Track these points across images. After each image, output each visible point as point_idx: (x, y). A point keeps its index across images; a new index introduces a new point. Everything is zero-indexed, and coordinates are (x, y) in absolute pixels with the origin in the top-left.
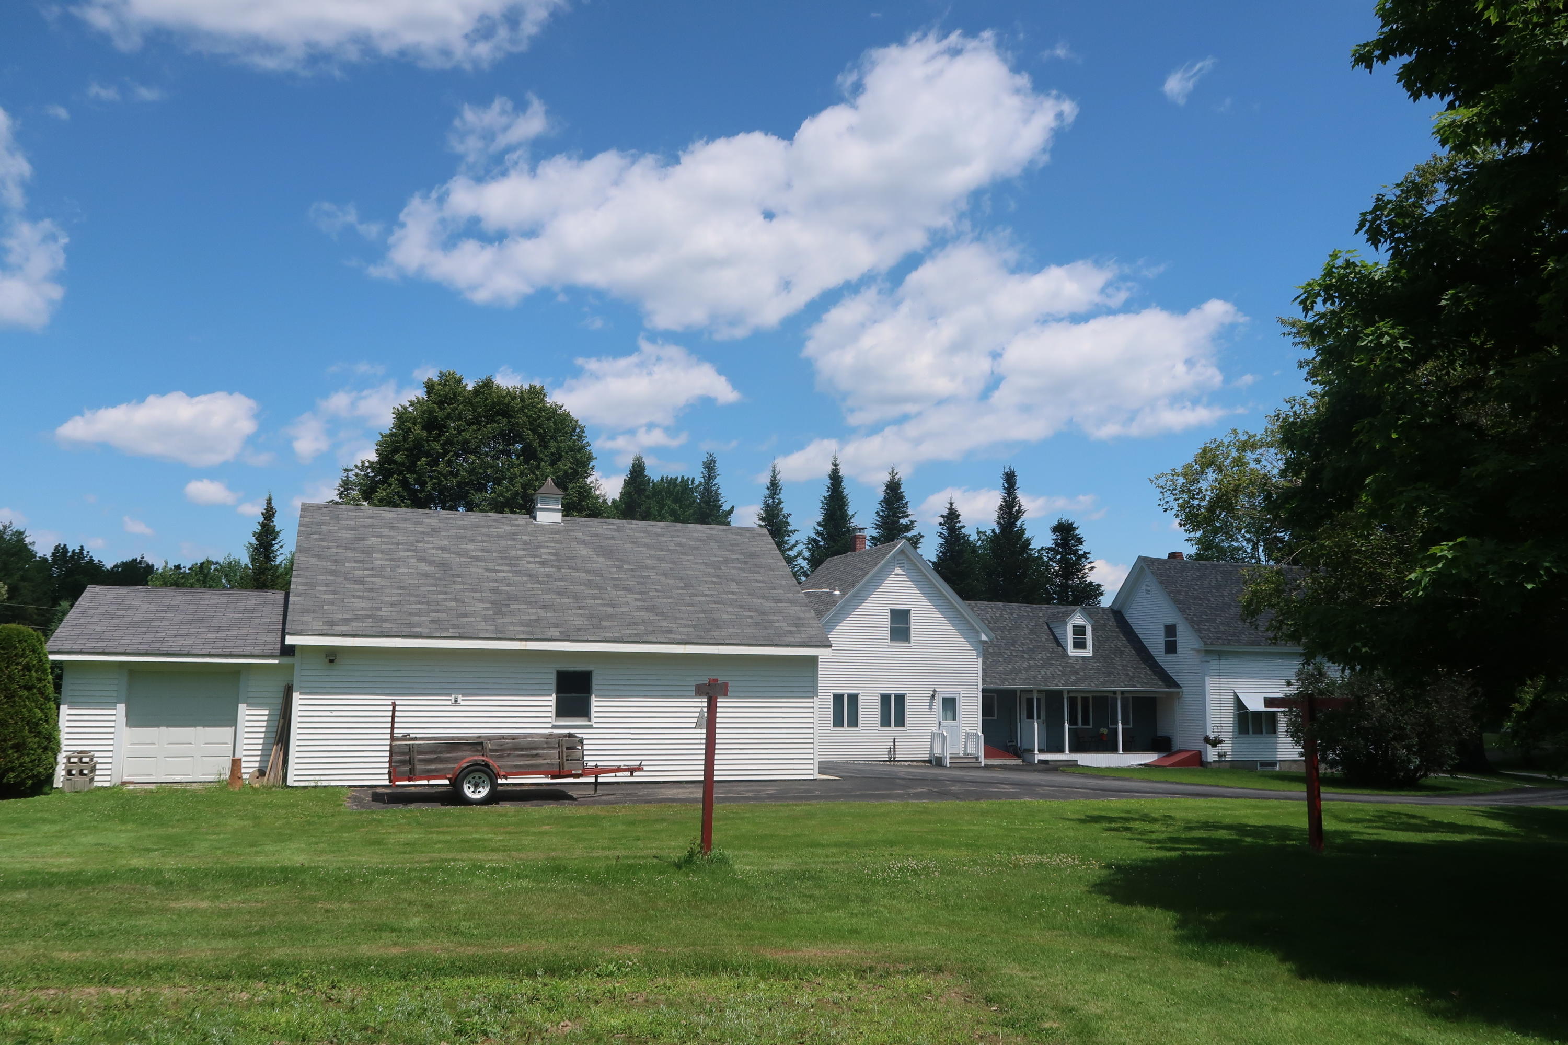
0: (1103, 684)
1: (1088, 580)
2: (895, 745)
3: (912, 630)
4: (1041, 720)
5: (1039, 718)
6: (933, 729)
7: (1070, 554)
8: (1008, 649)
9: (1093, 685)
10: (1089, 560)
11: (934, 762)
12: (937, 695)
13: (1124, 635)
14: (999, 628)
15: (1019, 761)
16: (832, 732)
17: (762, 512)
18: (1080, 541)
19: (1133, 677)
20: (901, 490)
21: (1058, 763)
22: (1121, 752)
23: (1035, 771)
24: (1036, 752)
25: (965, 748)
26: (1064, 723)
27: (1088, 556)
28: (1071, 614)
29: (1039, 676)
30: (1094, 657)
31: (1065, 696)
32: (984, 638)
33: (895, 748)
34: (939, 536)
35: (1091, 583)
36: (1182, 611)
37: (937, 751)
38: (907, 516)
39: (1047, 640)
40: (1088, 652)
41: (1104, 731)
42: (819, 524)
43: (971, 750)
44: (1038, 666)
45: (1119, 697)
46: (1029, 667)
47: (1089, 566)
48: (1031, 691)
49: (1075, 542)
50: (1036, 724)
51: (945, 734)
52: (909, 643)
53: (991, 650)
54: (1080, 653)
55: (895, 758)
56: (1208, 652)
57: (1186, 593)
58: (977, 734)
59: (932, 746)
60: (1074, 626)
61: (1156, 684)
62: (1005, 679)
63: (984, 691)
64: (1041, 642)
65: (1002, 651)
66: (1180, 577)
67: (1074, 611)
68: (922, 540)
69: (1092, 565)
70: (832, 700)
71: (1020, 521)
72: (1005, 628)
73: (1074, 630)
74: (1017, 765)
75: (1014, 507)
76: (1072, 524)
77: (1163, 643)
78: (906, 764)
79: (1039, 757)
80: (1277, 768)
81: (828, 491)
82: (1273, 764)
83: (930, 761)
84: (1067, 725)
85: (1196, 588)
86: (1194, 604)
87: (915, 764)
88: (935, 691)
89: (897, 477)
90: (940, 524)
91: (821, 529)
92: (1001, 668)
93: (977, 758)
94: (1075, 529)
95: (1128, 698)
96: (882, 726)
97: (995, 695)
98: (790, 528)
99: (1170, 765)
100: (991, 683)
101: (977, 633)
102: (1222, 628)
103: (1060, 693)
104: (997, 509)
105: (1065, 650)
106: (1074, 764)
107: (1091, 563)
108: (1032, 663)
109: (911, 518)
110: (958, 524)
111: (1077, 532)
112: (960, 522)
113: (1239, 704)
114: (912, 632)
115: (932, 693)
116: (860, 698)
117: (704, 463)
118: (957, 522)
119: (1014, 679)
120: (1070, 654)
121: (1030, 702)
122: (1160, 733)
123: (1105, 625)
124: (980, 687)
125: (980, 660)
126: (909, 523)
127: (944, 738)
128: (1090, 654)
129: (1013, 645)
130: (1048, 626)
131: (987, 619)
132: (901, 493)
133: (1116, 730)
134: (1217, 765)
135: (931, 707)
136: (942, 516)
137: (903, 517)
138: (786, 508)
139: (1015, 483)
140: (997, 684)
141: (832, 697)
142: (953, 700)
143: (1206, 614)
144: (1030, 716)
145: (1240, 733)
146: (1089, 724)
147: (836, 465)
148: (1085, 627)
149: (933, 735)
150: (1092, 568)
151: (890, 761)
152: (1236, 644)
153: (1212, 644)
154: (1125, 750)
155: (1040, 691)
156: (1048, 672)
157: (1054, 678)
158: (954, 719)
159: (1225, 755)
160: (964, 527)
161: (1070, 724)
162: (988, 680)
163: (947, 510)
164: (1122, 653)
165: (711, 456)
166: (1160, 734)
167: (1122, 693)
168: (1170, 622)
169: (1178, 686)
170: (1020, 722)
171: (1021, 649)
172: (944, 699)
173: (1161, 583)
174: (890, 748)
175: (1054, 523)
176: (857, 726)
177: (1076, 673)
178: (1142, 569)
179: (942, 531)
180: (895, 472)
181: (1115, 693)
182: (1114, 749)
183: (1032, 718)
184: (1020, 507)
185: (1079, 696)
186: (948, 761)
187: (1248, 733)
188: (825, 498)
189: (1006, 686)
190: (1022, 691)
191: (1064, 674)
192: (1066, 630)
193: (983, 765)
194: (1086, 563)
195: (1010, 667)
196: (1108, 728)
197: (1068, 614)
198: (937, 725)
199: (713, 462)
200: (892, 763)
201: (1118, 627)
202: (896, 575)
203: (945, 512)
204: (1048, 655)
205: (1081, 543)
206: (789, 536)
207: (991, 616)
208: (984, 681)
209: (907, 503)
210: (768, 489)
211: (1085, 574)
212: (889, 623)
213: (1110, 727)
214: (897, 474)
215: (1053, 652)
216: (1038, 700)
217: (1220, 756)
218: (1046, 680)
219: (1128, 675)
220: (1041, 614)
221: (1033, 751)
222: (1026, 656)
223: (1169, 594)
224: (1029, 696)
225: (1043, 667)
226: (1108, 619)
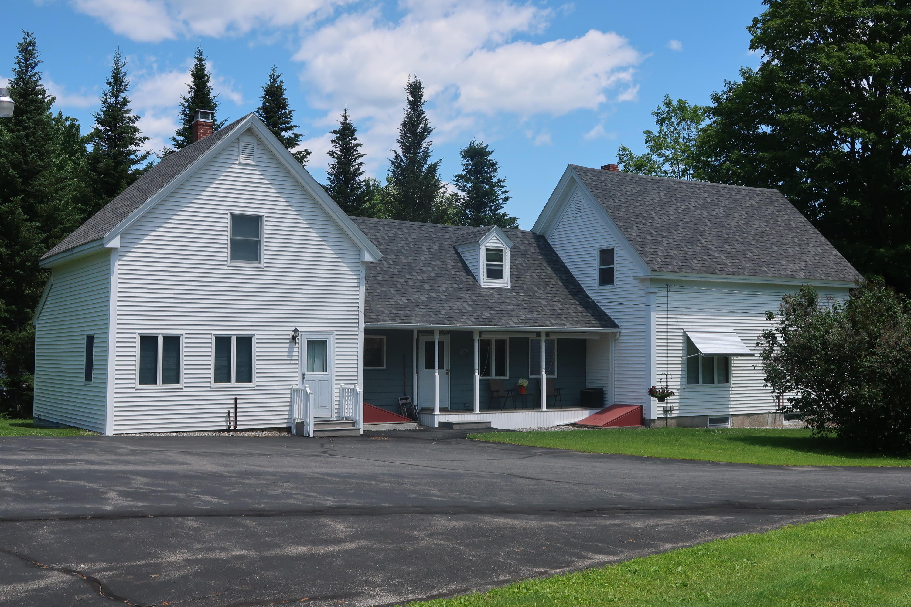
0: (525, 323)
1: (502, 211)
2: (236, 408)
3: (264, 244)
4: (445, 370)
5: (441, 367)
6: (293, 383)
7: (483, 182)
8: (403, 277)
9: (512, 323)
10: (503, 190)
11: (294, 431)
12: (299, 337)
13: (549, 264)
14: (392, 251)
15: (413, 426)
16: (138, 391)
17: (102, 113)
18: (493, 166)
19: (561, 314)
20: (284, 96)
21: (467, 427)
22: (544, 409)
23: (433, 440)
24: (437, 412)
25: (340, 409)
26: (473, 373)
27: (502, 184)
28: (484, 234)
29: (443, 312)
30: (513, 288)
31: (476, 338)
32: (368, 258)
33: (236, 412)
34: (331, 155)
35: (505, 215)
36: (623, 230)
37: (298, 416)
38: (291, 128)
39: (454, 267)
40: (505, 283)
41: (524, 382)
42: (179, 133)
43: (347, 413)
44: (441, 300)
45: (543, 338)
46: (430, 300)
47: (503, 196)
48: (431, 332)
49: (489, 168)
50: (437, 375)
51: (308, 391)
52: (260, 263)
53: (379, 278)
54: (495, 283)
55: (236, 426)
56: (654, 281)
57: (627, 209)
58: (354, 390)
59: (291, 411)
60: (488, 250)
61: (589, 322)
62: (397, 316)
63: (367, 331)
64: (446, 269)
65: (395, 279)
66: (618, 191)
67: (489, 229)
68: (308, 157)
69: (507, 195)
70: (138, 345)
71: (427, 141)
72: (400, 251)
73: (488, 255)
74: (410, 431)
75: (419, 124)
76: (484, 148)
77: (597, 272)
78: (252, 434)
79: (440, 418)
80: (729, 425)
81: (190, 92)
82: (724, 420)
83: (288, 429)
84: (477, 377)
85: (638, 204)
86: (637, 222)
87: (265, 433)
88: (296, 331)
89: (279, 81)
90: (333, 141)
91: (181, 138)
92: (392, 301)
93: (354, 423)
94: (489, 153)
95: (553, 341)
96: (141, 382)
97: (384, 337)
98: (138, 135)
99: (604, 425)
100: (377, 320)
101: (359, 250)
102: (671, 253)
103: (469, 334)
104: (400, 127)
105: (476, 280)
106: (486, 428)
107: (505, 192)
108: (434, 295)
109: (295, 131)
110: (353, 142)
111: (490, 157)
112: (355, 139)
113: (690, 346)
114: (264, 248)
115: (292, 333)
116: (183, 341)
117: (20, 45)
118: (352, 139)
119: (408, 316)
120: (483, 285)
121: (430, 346)
122: (591, 383)
123: (525, 251)
124: (362, 325)
125: (362, 289)
126: (293, 136)
127: (307, 395)
128: (508, 285)
129: (410, 273)
130: (456, 251)
131: (377, 240)
132: (284, 99)
133: (538, 382)
134: (662, 423)
135: (290, 352)
136: (335, 132)
137: (286, 129)
138: (133, 108)
139: (421, 96)
140: (385, 321)
141: (138, 340)
142: (323, 344)
143: (652, 235)
144: (430, 365)
145: (689, 382)
146: (504, 374)
147: (200, 60)
148: (502, 251)
149: (294, 392)
150: (506, 199)
151: (228, 430)
152: (688, 271)
153: (661, 270)
154: (549, 406)
155: (443, 332)
156: (454, 307)
157: (462, 314)
158: (324, 369)
159: (671, 411)
160: (360, 145)
161: (481, 374)
162: (373, 316)
163: (341, 125)
164: (546, 285)
165: (28, 36)
166: (589, 385)
167: (548, 334)
168: (606, 245)
169: (615, 325)
170: (417, 373)
171: (419, 277)
172: (310, 343)
173: (597, 196)
174: (229, 412)
175: (466, 146)
176: (178, 382)
177: (490, 308)
178: (573, 180)
179: (334, 150)
180: (276, 74)
181: (538, 334)
182: (536, 406)
183: (433, 367)
184: (426, 125)
185: (494, 338)
186: (312, 428)
187: (698, 383)
188: (187, 100)
189: (398, 325)
190: (421, 332)
191: (475, 310)
192: (478, 255)
193: (361, 432)
194: (499, 192)
195: (404, 300)
196: (528, 378)
197: (481, 234)
198: (300, 378)
199: (32, 44)
200: (232, 433)
201: (541, 254)
202: (240, 164)
203: (338, 127)
204: (455, 285)
205: (495, 170)
206: (137, 144)
207: (382, 236)
208: (367, 318)
209: (290, 112)
210: (110, 84)
211: (498, 205)
212: (229, 234)
213: (531, 377)
214: (278, 77)
215: (461, 282)
216: (441, 344)
217: (665, 411)
218: (450, 318)
219: (554, 311)
220: (447, 236)
221: (432, 410)
222: (426, 287)
223: (607, 209)
224: (429, 339)
225: (447, 300)
226: (530, 245)
